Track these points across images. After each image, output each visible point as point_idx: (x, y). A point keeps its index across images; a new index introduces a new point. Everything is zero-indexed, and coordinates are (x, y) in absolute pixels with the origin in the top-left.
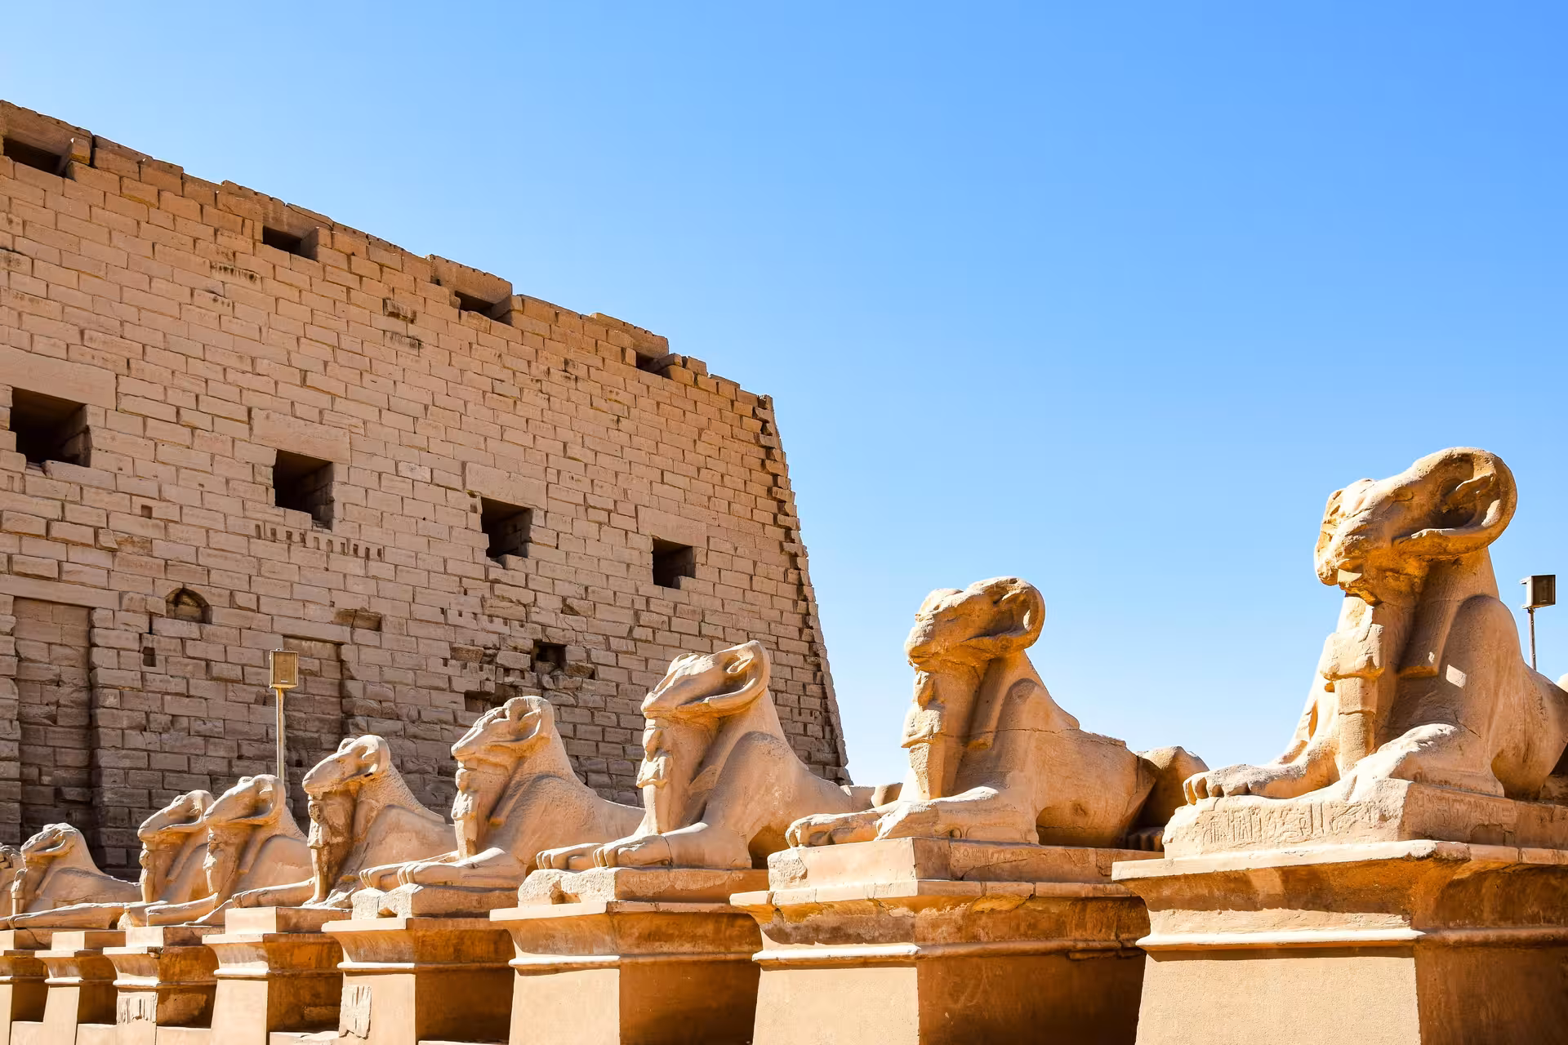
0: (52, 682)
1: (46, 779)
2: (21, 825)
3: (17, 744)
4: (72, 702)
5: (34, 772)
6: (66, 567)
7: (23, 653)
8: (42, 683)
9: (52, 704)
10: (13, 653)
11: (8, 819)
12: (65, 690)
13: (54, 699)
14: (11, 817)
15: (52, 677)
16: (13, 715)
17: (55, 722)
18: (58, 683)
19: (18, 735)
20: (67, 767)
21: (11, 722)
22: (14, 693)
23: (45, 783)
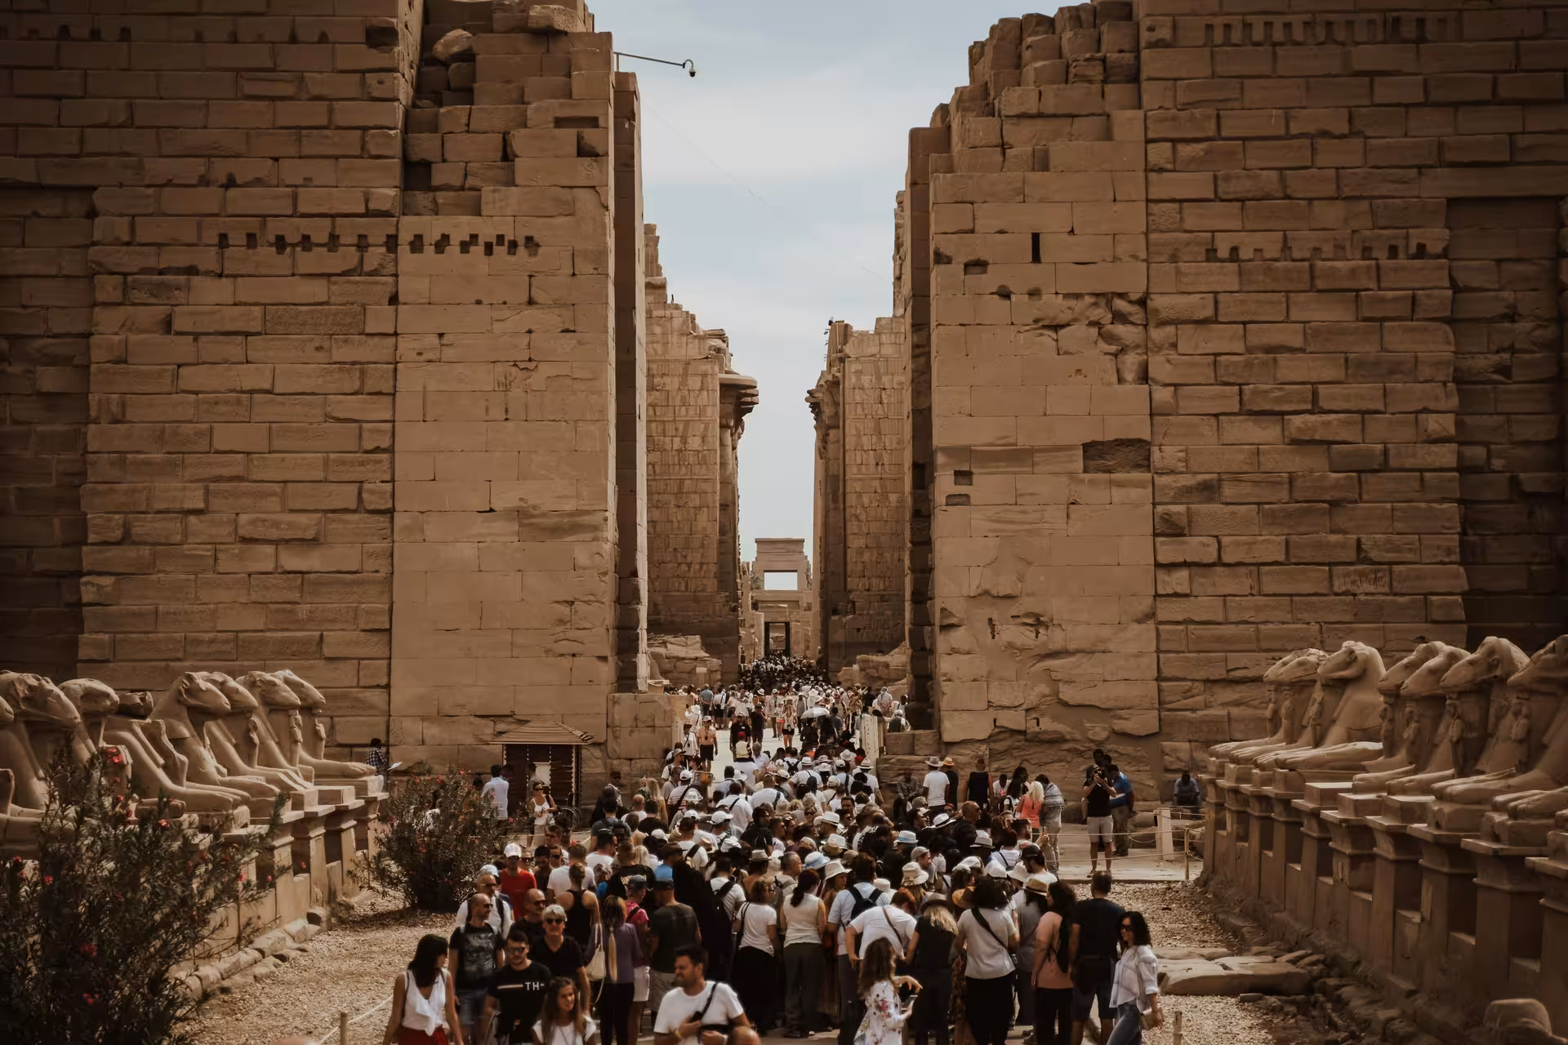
0: (1504, 317)
1: (1497, 463)
2: (1463, 533)
3: (1451, 416)
4: (1534, 344)
5: (1479, 452)
6: (1523, 141)
7: (1463, 279)
8: (1490, 320)
9: (1504, 350)
10: (1447, 284)
11: (1443, 527)
12: (1523, 326)
13: (1506, 344)
14: (1447, 524)
15: (1503, 310)
16: (1446, 373)
17: (1508, 376)
18: (1512, 316)
19: (1454, 402)
20: (1526, 443)
21: (1445, 384)
22: (1449, 343)
23: (1496, 468)
